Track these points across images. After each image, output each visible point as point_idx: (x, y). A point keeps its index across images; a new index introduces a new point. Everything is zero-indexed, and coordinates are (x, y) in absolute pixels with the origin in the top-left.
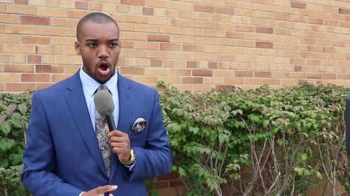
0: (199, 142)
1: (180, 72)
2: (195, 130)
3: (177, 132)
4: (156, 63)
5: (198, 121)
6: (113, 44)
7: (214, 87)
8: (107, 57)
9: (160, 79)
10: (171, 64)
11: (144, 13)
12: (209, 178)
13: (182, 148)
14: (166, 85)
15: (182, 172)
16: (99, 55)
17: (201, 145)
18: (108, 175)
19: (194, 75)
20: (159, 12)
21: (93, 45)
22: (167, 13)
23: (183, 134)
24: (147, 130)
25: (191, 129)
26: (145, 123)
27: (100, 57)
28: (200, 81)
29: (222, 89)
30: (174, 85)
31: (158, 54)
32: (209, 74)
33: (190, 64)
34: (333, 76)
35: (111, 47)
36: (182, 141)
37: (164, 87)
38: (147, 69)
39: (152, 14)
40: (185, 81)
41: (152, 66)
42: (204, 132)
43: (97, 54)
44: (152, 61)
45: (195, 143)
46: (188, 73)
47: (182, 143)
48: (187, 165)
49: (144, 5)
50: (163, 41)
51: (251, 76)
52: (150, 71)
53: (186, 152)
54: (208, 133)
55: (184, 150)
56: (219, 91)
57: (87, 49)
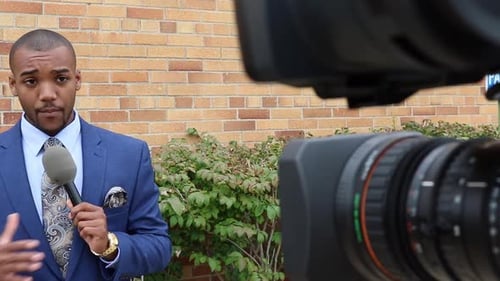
0: (238, 220)
1: (221, 114)
2: (229, 202)
3: (204, 205)
4: (183, 102)
5: (234, 187)
6: (62, 79)
7: (273, 134)
8: (53, 99)
9: (190, 126)
10: (206, 103)
11: (161, 30)
12: (256, 273)
13: (213, 229)
14: (199, 134)
15: (214, 264)
16: (41, 97)
17: (240, 223)
18: (64, 274)
19: (241, 117)
20: (184, 28)
21: (32, 82)
22: (197, 29)
23: (214, 207)
24: (128, 204)
25: (223, 200)
26: (125, 194)
27: (43, 100)
28: (252, 126)
29: (284, 137)
30: (212, 134)
31: (186, 89)
32: (264, 116)
33: (234, 102)
34: (453, 111)
35: (58, 84)
36: (212, 218)
37: (198, 136)
38: (169, 112)
39: (174, 31)
40: (228, 127)
41: (177, 106)
42: (244, 204)
43: (38, 95)
44: (176, 100)
45: (232, 220)
46: (232, 114)
47: (213, 222)
48: (224, 254)
49: (161, 18)
50: (193, 69)
51: (329, 115)
52: (174, 114)
53: (219, 234)
54: (250, 206)
55: (216, 232)
56: (280, 139)
57: (23, 89)
